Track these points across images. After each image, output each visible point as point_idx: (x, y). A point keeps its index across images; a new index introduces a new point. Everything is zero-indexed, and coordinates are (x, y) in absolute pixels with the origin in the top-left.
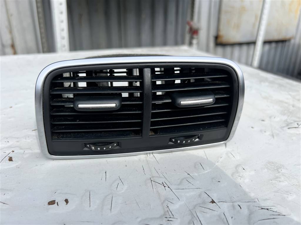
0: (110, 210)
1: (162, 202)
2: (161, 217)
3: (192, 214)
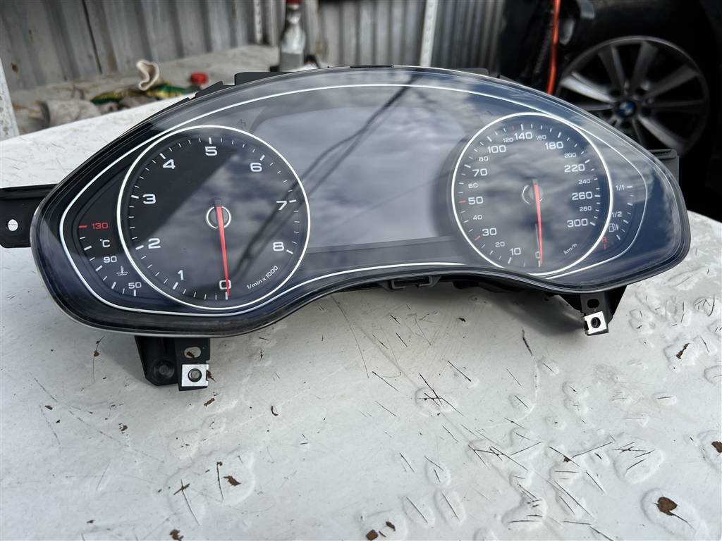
1: (508, 479)
2: (522, 505)
3: (554, 487)
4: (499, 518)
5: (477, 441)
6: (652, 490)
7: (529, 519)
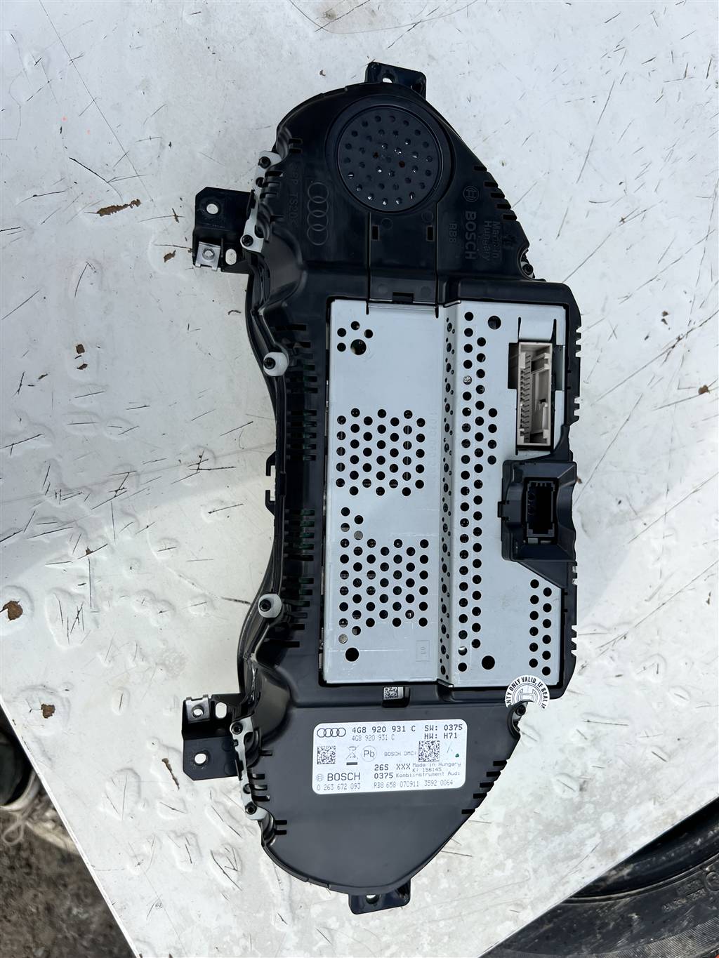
0: (71, 422)
1: (90, 487)
3: (68, 523)
4: (58, 459)
5: (138, 481)
7: (47, 483)
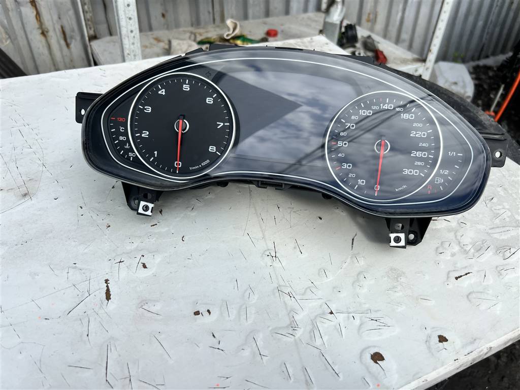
0: (245, 320)
1: (289, 311)
2: (287, 327)
3: (313, 324)
4: (270, 328)
5: (284, 286)
6: (375, 347)
7: (287, 335)
